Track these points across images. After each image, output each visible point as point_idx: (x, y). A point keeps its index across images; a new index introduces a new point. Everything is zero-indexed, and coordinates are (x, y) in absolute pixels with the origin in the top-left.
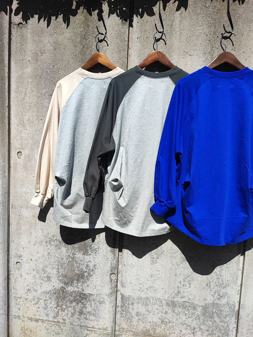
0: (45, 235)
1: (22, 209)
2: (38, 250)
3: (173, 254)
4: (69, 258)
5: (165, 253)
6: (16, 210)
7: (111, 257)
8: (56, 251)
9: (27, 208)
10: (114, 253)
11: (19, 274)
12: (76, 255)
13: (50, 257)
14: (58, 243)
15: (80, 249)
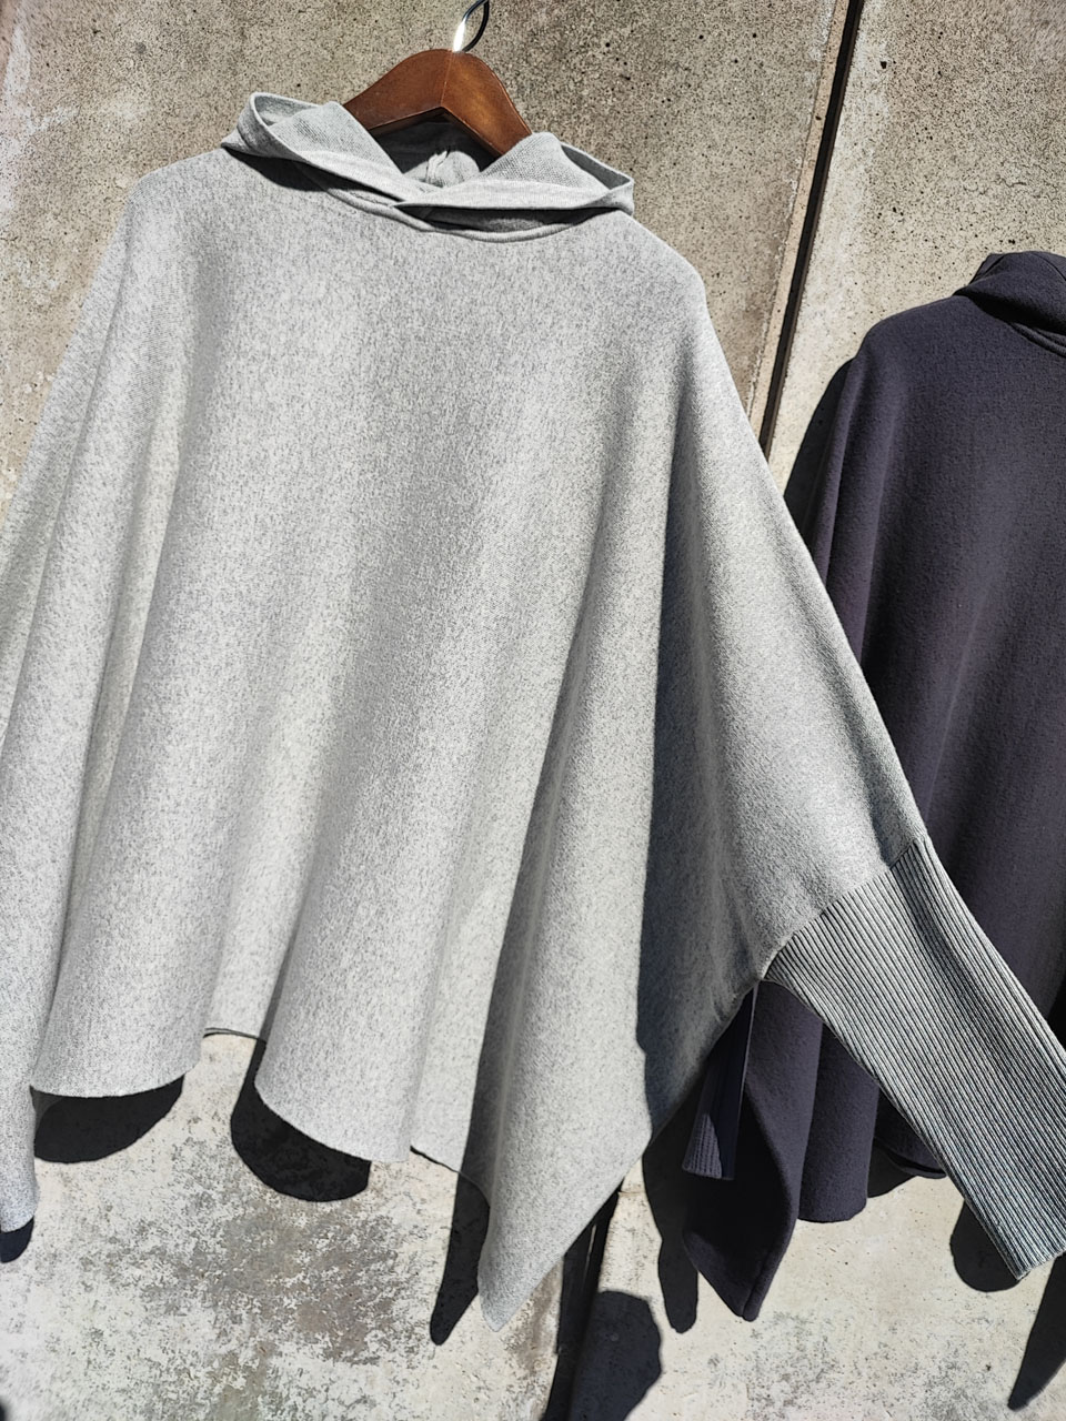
0: (82, 1215)
2: (19, 1309)
3: (883, 1385)
4: (227, 1370)
5: (836, 1376)
7: (505, 1382)
8: (150, 1323)
10: (529, 1357)
12: (281, 1354)
13: (102, 1358)
14: (167, 1273)
15: (311, 1321)
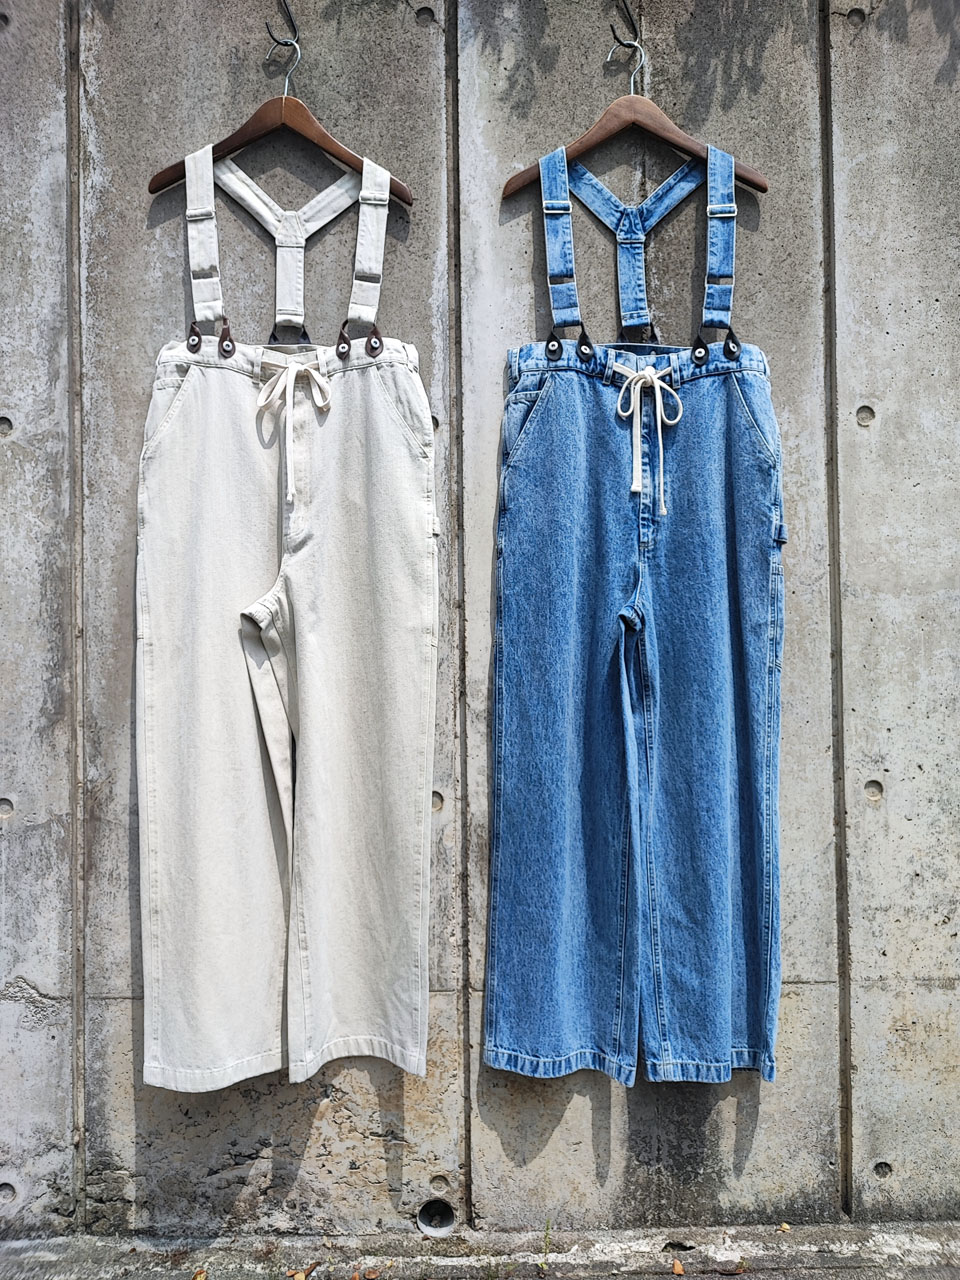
1: (882, 596)
2: (942, 731)
6: (860, 602)
9: (898, 590)
11: (878, 822)
